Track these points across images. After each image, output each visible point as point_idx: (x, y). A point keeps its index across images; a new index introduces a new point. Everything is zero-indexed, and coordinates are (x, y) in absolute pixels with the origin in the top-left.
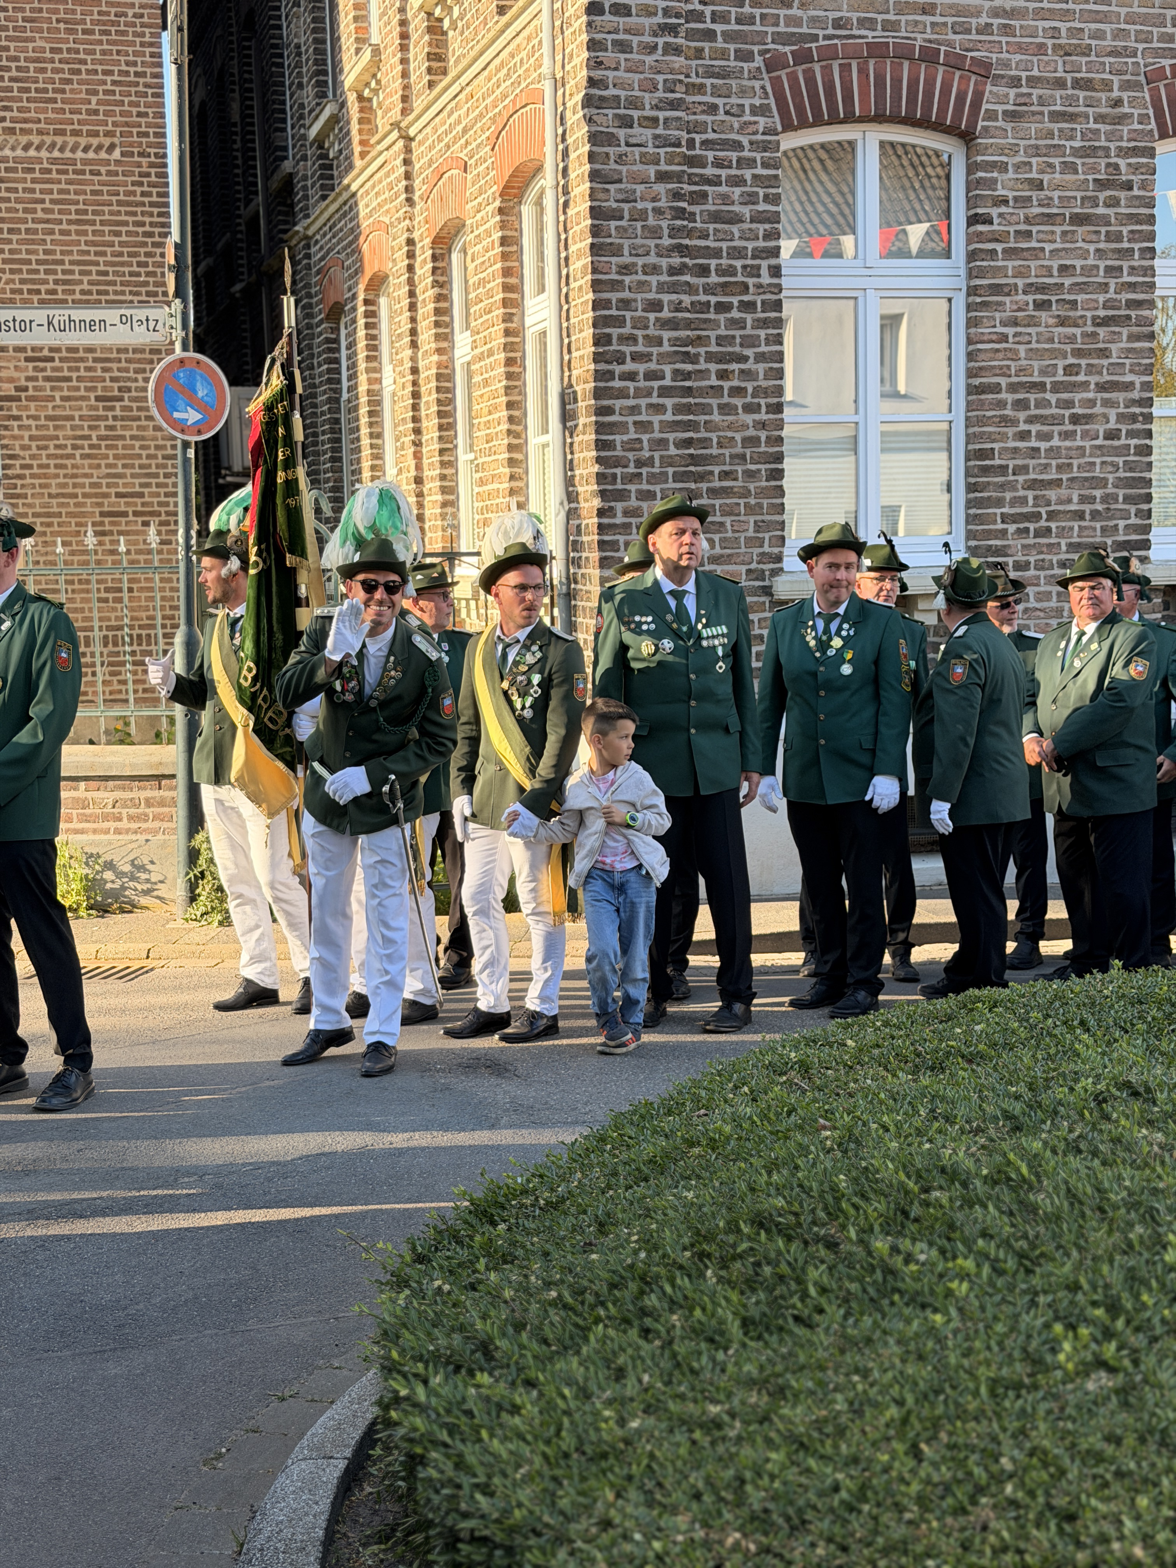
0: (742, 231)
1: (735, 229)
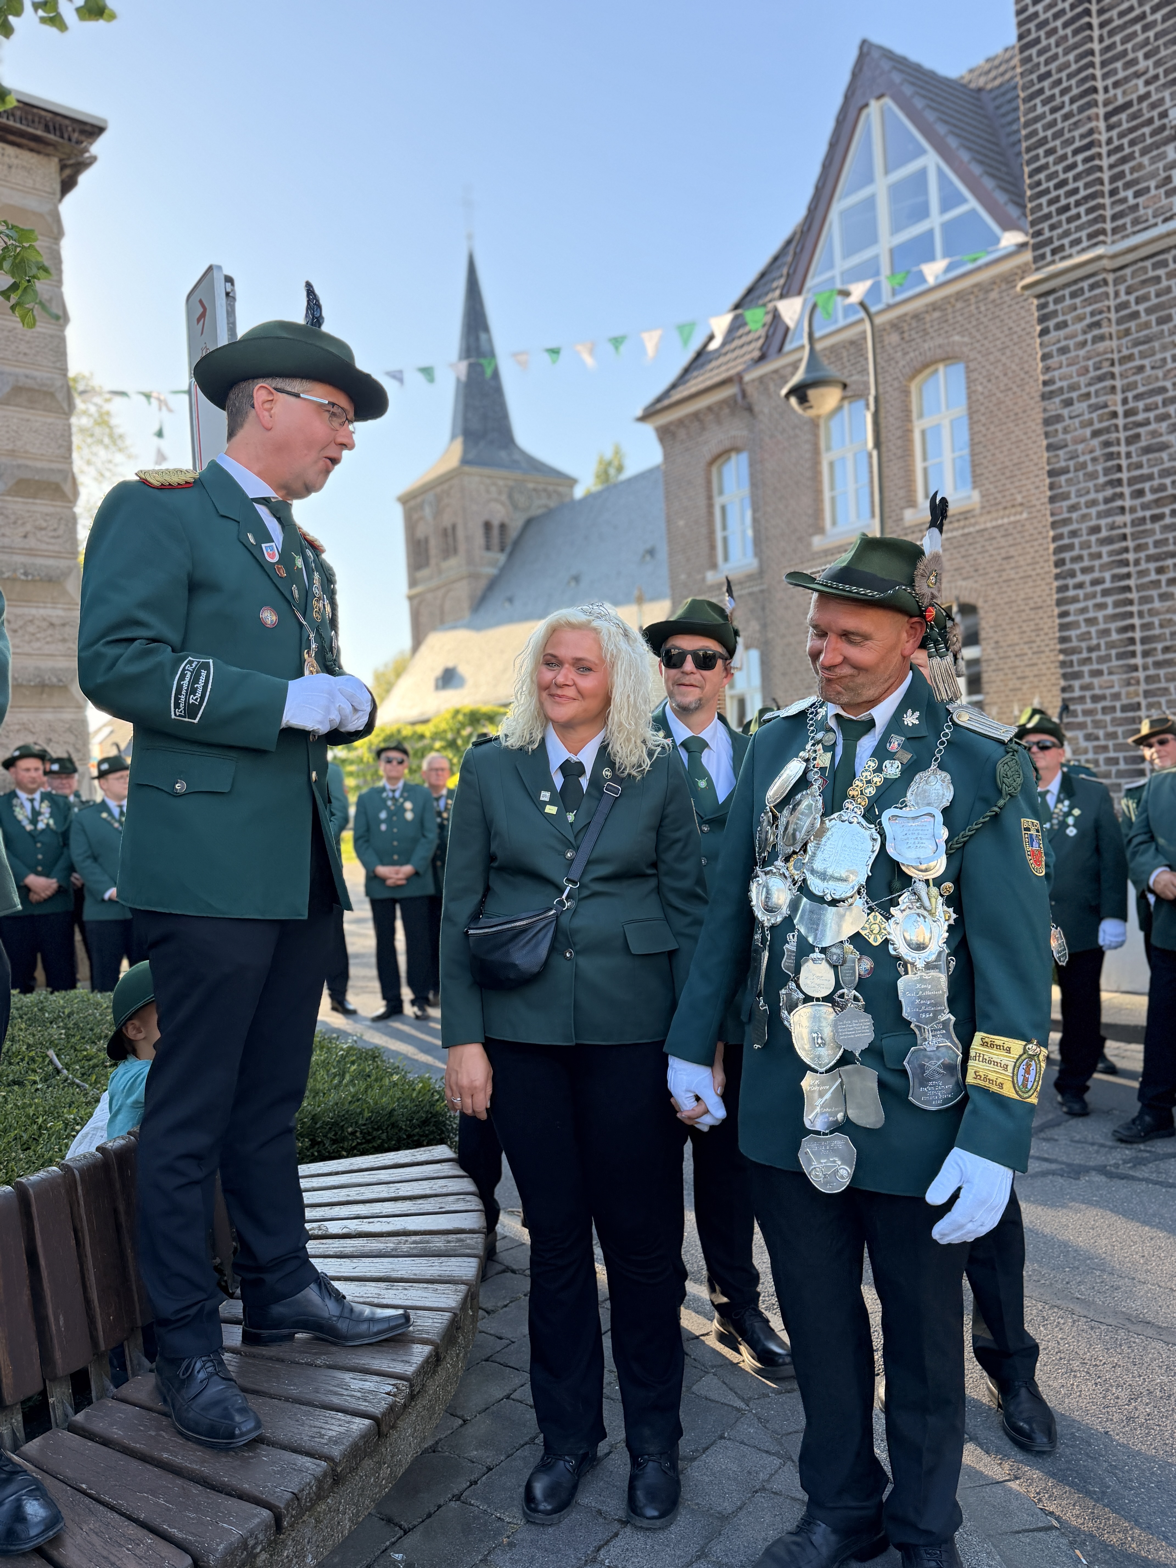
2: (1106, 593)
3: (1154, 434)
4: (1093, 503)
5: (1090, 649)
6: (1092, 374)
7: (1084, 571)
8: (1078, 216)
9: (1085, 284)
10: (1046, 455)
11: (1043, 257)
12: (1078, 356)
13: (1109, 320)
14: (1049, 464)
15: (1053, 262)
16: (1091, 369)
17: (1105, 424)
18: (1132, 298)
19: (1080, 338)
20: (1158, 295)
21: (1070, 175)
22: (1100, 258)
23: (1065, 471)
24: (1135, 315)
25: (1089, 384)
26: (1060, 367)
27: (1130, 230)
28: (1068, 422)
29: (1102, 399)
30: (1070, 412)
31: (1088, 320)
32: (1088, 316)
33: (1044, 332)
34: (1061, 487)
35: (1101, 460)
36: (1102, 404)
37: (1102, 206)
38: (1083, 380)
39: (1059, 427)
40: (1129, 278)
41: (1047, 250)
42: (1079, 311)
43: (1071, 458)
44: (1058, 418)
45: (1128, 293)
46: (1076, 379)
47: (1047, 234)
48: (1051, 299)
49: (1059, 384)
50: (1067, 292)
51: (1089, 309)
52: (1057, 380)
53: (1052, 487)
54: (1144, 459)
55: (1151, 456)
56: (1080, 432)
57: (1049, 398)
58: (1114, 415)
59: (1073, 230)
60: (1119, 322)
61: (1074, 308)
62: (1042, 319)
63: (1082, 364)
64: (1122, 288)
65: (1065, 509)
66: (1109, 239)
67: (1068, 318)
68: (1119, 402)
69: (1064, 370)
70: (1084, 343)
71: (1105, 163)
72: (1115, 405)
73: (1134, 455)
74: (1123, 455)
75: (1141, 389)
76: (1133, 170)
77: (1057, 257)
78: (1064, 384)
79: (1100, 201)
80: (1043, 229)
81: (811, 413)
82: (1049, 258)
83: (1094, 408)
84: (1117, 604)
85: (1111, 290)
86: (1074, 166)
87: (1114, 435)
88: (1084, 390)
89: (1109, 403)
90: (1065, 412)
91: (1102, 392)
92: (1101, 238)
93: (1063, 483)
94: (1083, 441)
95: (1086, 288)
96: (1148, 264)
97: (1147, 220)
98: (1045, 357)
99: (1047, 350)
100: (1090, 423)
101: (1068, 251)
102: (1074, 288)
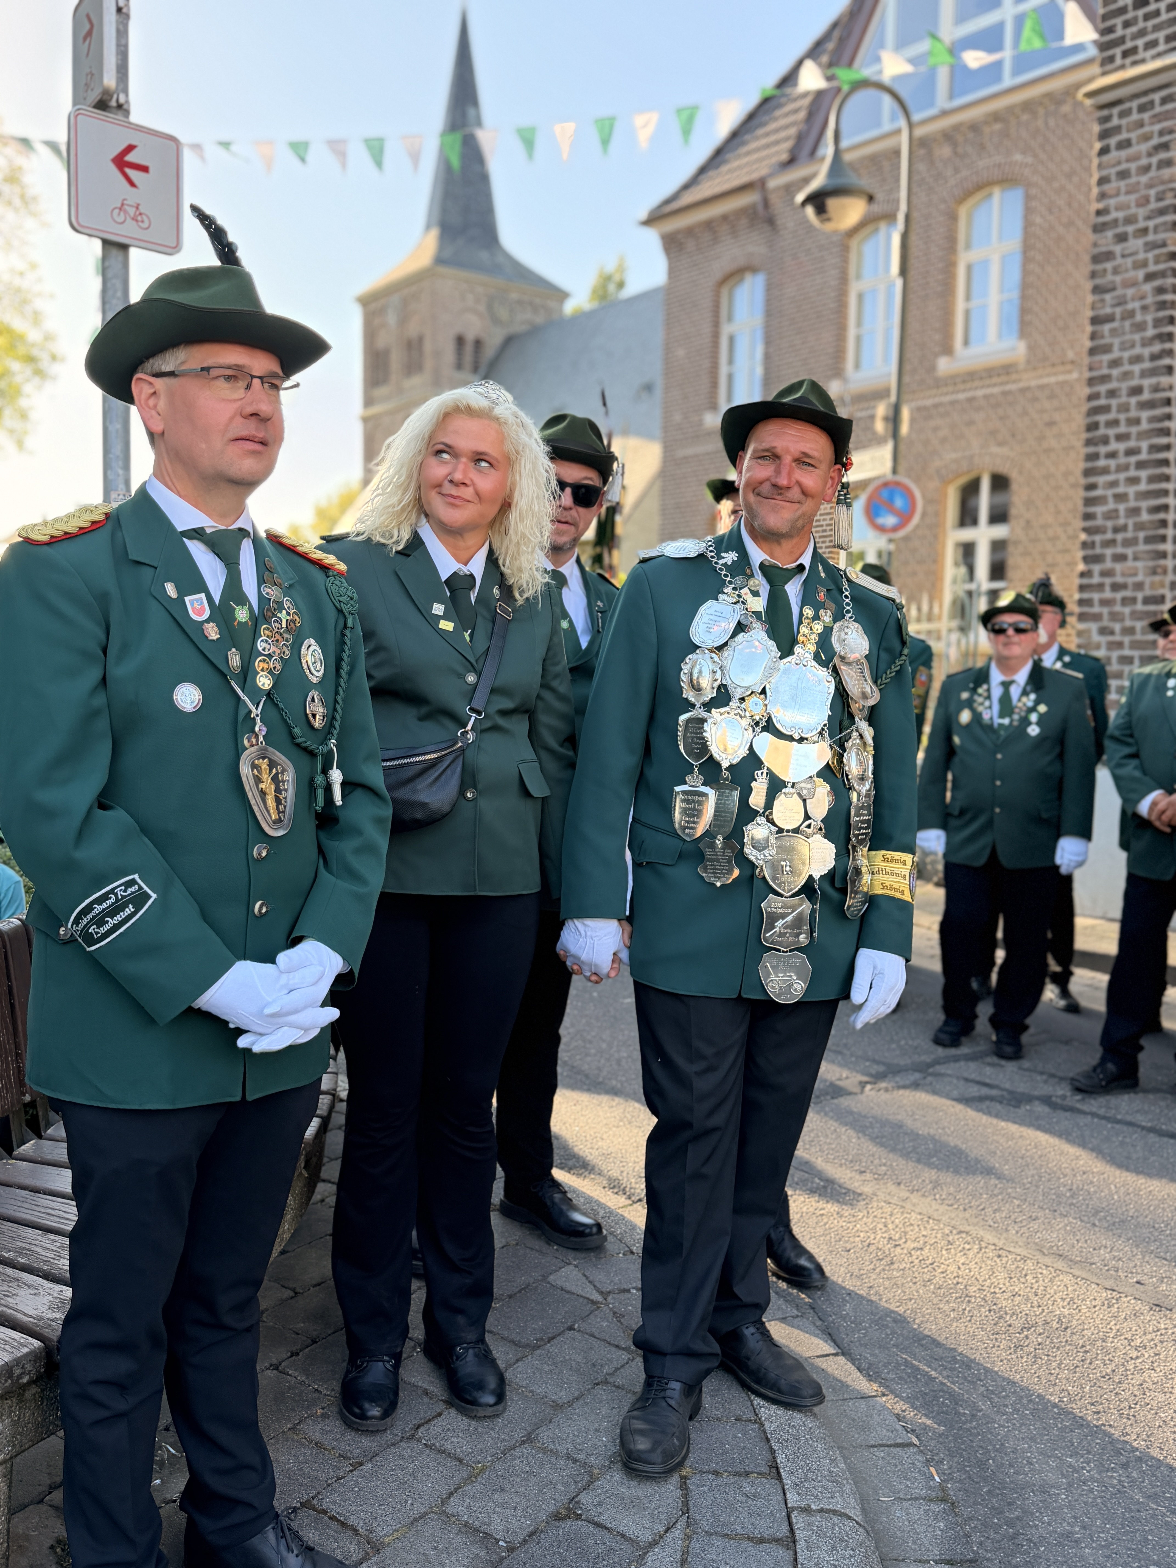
2: (1140, 465)
4: (1137, 359)
5: (1116, 530)
6: (1153, 205)
7: (1120, 438)
8: (1157, 13)
9: (1157, 97)
10: (1090, 298)
11: (1111, 59)
12: (1138, 183)
14: (1093, 308)
15: (1122, 67)
16: (1152, 199)
17: (1161, 267)
19: (1144, 161)
22: (1175, 66)
23: (1110, 319)
25: (1149, 218)
26: (1118, 194)
28: (1119, 261)
29: (1161, 236)
30: (1123, 249)
31: (1155, 141)
32: (1156, 135)
33: (1104, 151)
34: (1103, 337)
35: (1152, 309)
36: (1160, 242)
38: (1141, 212)
39: (1109, 266)
41: (1118, 51)
42: (1147, 129)
43: (1119, 304)
44: (1109, 256)
46: (1133, 210)
47: (1119, 32)
48: (1115, 111)
49: (1114, 215)
50: (1134, 104)
51: (1157, 127)
52: (1112, 209)
53: (1093, 336)
56: (1131, 274)
57: (1101, 231)
58: (1173, 256)
59: (1150, 29)
61: (1141, 124)
62: (1104, 135)
63: (1144, 192)
65: (1105, 364)
67: (1133, 136)
69: (1122, 198)
70: (1147, 169)
72: (1174, 244)
77: (1128, 61)
78: (1120, 215)
80: (1114, 26)
81: (829, 227)
82: (1119, 61)
83: (1151, 246)
84: (1152, 479)
87: (1170, 281)
88: (1141, 224)
89: (1169, 242)
90: (1118, 249)
91: (1161, 228)
93: (1106, 333)
94: (1134, 284)
95: (1157, 101)
98: (1102, 181)
99: (1105, 173)
100: (1144, 264)
101: (1141, 55)
102: (1143, 100)
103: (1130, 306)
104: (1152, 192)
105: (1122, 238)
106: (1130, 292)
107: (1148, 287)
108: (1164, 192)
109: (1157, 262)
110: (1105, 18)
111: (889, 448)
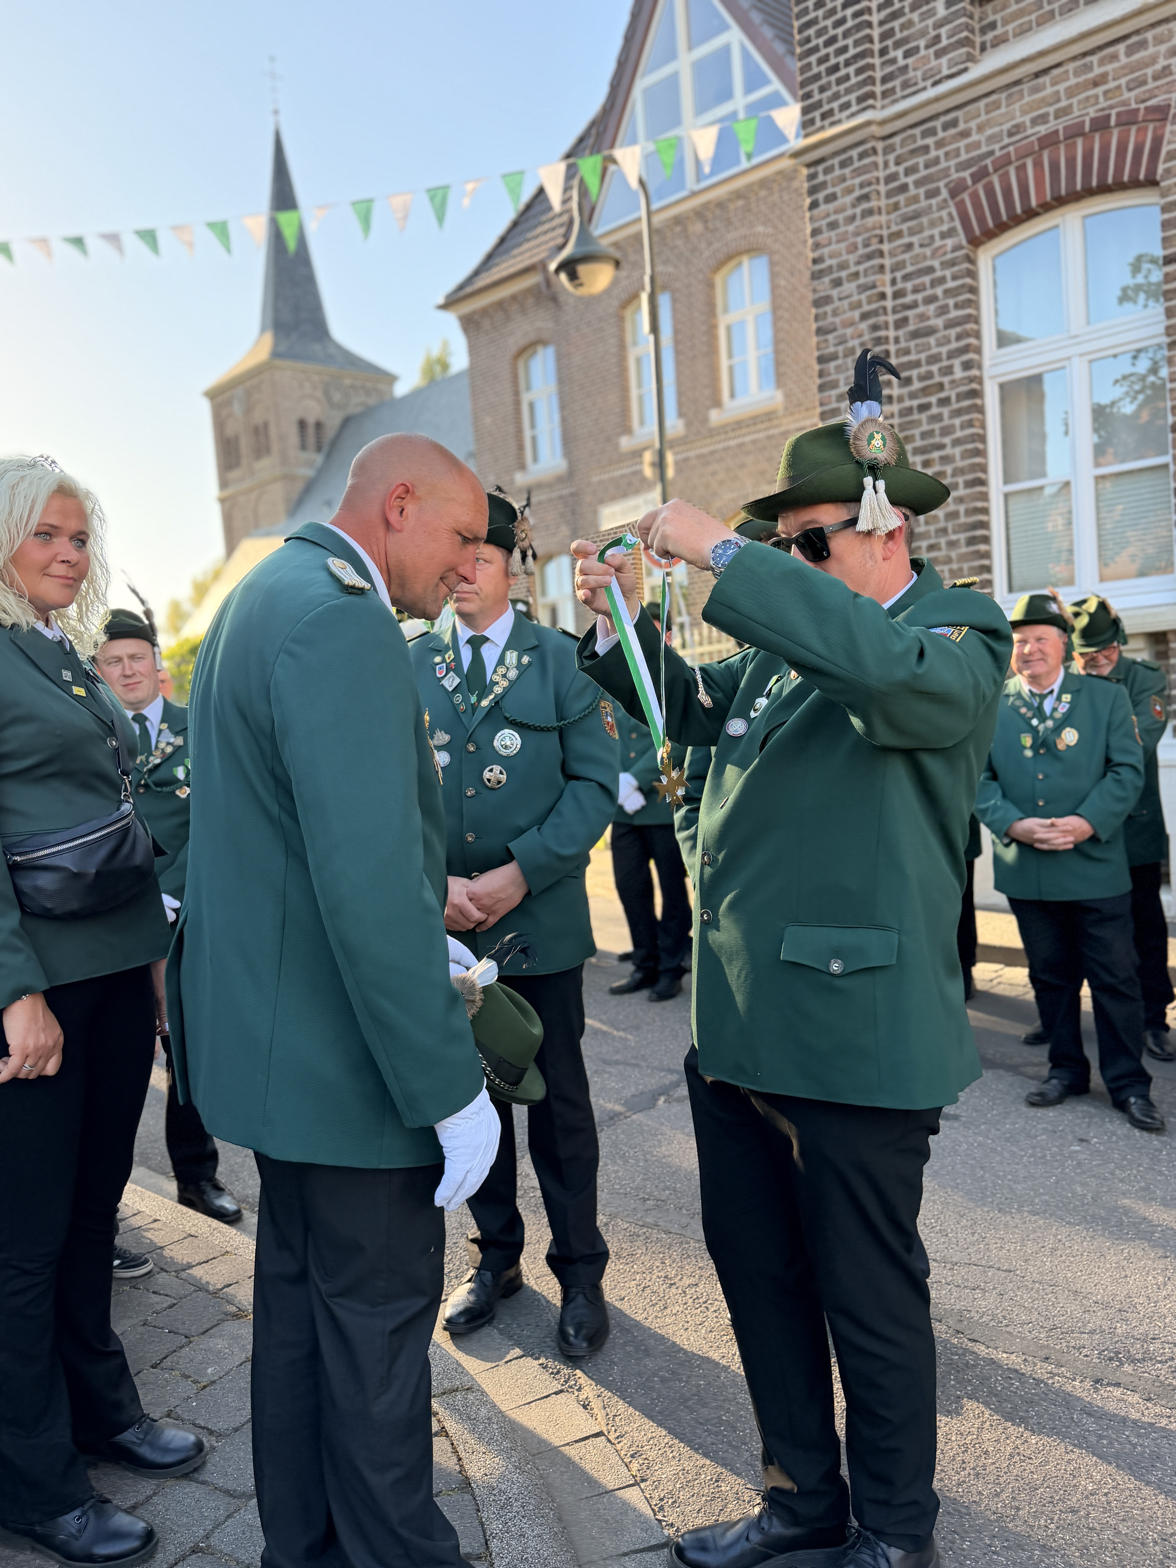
0: (937, 340)
1: (932, 340)
3: (922, 317)
6: (861, 251)
8: (847, 78)
9: (854, 153)
10: (815, 340)
11: (812, 122)
12: (846, 232)
13: (878, 193)
14: (818, 349)
15: (822, 128)
16: (860, 246)
17: (874, 306)
18: (901, 169)
19: (849, 212)
20: (927, 167)
21: (840, 31)
22: (868, 123)
23: (834, 357)
24: (904, 188)
25: (858, 263)
26: (829, 244)
27: (899, 94)
28: (837, 304)
29: (871, 278)
30: (840, 293)
31: (857, 193)
32: (857, 188)
33: (814, 205)
34: (829, 374)
35: (870, 345)
36: (870, 284)
37: (871, 67)
38: (852, 258)
39: (828, 309)
40: (898, 147)
41: (817, 114)
42: (849, 183)
43: (840, 343)
44: (828, 300)
45: (897, 163)
46: (845, 257)
47: (817, 97)
48: (820, 168)
49: (828, 262)
50: (836, 161)
51: (857, 181)
52: (826, 257)
53: (821, 374)
54: (912, 344)
55: (919, 341)
56: (849, 315)
57: (819, 278)
58: (883, 296)
59: (842, 92)
60: (889, 194)
61: (843, 179)
62: (812, 191)
63: (852, 240)
64: (891, 158)
65: (834, 399)
66: (879, 104)
67: (838, 190)
68: (888, 283)
69: (834, 247)
70: (852, 218)
71: (875, 18)
72: (884, 285)
73: (902, 340)
74: (892, 340)
75: (910, 269)
76: (903, 27)
77: (827, 122)
78: (834, 262)
79: (869, 60)
80: (812, 91)
81: (582, 291)
82: (818, 123)
83: (863, 288)
85: (880, 159)
86: (843, 21)
87: (882, 318)
88: (853, 269)
89: (878, 283)
90: (834, 293)
91: (870, 272)
92: (871, 102)
93: (832, 370)
94: (852, 324)
95: (855, 157)
96: (917, 131)
97: (916, 84)
98: (815, 232)
99: (816, 225)
100: (859, 305)
101: (837, 117)
102: (843, 157)
103: (850, 344)
104: (859, 240)
105: (837, 283)
106: (849, 331)
107: (864, 326)
108: (869, 239)
109: (869, 302)
110: (803, 84)
111: (658, 489)
